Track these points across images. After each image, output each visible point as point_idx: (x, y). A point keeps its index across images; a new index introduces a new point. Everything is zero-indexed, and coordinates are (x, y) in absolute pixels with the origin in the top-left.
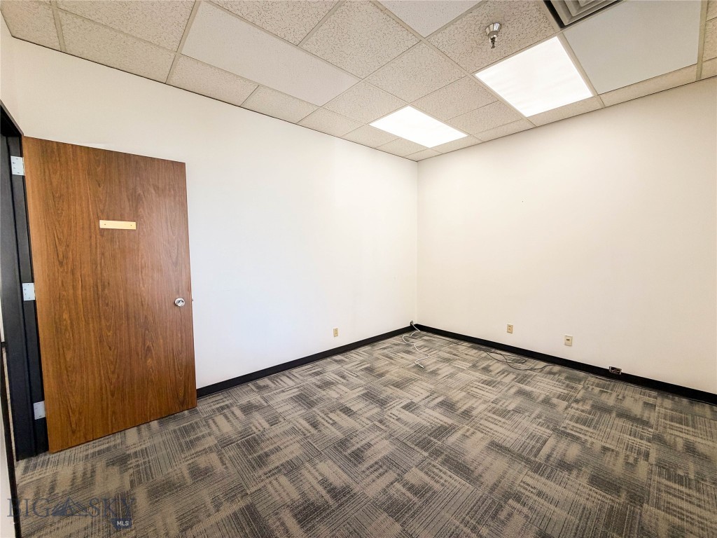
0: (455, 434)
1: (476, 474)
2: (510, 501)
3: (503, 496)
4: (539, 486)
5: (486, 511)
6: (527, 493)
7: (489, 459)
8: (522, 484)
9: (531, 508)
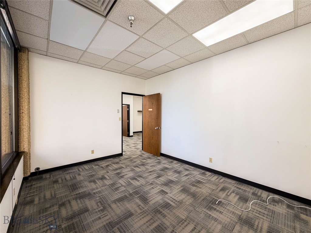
0: (141, 202)
1: (117, 202)
2: (102, 208)
3: (105, 207)
4: (103, 220)
5: (102, 200)
6: (102, 214)
7: (123, 209)
8: (106, 214)
9: (96, 212)
